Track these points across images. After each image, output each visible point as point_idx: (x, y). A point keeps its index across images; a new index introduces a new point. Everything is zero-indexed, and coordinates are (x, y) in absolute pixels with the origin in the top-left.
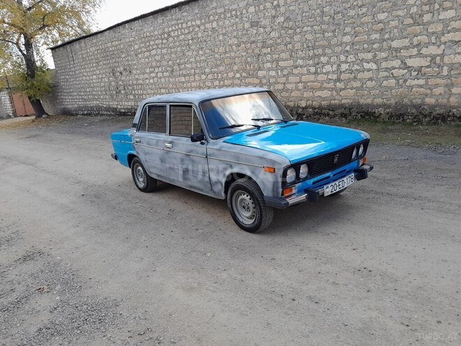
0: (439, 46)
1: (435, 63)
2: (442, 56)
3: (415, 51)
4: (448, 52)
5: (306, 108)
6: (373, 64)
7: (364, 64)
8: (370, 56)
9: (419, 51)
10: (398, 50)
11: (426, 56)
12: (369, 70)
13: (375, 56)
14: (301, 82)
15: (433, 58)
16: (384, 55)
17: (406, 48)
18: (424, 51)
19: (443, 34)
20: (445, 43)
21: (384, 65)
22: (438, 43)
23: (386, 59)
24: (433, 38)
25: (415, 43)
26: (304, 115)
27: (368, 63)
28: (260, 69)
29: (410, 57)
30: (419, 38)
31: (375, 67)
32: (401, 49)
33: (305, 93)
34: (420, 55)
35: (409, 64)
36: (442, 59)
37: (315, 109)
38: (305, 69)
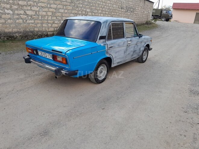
0: (37, 7)
1: (37, 14)
2: (39, 11)
3: (29, 8)
4: (40, 10)
6: (11, 11)
7: (6, 10)
8: (8, 6)
9: (31, 8)
10: (22, 6)
11: (34, 11)
12: (8, 14)
13: (11, 7)
15: (36, 11)
16: (16, 7)
17: (26, 6)
18: (32, 8)
19: (38, 3)
20: (39, 7)
21: (16, 12)
22: (37, 6)
23: (17, 9)
24: (35, 3)
25: (29, 4)
27: (8, 10)
29: (28, 10)
30: (30, 2)
31: (11, 12)
32: (24, 6)
34: (31, 10)
35: (27, 13)
36: (39, 13)
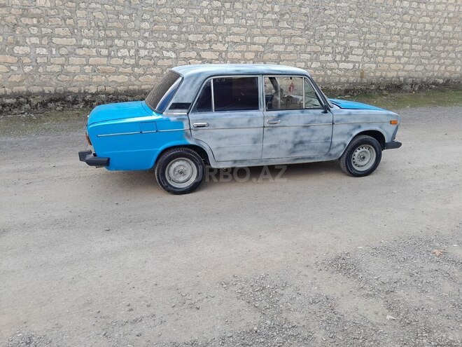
0: (224, 44)
1: (222, 57)
2: (227, 52)
3: (207, 46)
4: (230, 49)
5: (97, 94)
6: (173, 53)
7: (164, 52)
8: (169, 45)
9: (210, 46)
10: (194, 43)
11: (215, 51)
12: (169, 58)
13: (174, 46)
14: (87, 64)
15: (221, 53)
16: (182, 46)
17: (201, 43)
18: (214, 47)
19: (227, 35)
20: (228, 43)
21: (182, 55)
22: (224, 42)
23: (184, 50)
24: (220, 37)
25: (208, 39)
26: (94, 101)
27: (168, 51)
28: (17, 43)
29: (204, 50)
30: (210, 35)
31: (174, 56)
32: (196, 43)
33: (95, 77)
34: (211, 49)
35: (203, 56)
36: (226, 55)
37: (110, 94)
38: (94, 50)
